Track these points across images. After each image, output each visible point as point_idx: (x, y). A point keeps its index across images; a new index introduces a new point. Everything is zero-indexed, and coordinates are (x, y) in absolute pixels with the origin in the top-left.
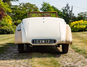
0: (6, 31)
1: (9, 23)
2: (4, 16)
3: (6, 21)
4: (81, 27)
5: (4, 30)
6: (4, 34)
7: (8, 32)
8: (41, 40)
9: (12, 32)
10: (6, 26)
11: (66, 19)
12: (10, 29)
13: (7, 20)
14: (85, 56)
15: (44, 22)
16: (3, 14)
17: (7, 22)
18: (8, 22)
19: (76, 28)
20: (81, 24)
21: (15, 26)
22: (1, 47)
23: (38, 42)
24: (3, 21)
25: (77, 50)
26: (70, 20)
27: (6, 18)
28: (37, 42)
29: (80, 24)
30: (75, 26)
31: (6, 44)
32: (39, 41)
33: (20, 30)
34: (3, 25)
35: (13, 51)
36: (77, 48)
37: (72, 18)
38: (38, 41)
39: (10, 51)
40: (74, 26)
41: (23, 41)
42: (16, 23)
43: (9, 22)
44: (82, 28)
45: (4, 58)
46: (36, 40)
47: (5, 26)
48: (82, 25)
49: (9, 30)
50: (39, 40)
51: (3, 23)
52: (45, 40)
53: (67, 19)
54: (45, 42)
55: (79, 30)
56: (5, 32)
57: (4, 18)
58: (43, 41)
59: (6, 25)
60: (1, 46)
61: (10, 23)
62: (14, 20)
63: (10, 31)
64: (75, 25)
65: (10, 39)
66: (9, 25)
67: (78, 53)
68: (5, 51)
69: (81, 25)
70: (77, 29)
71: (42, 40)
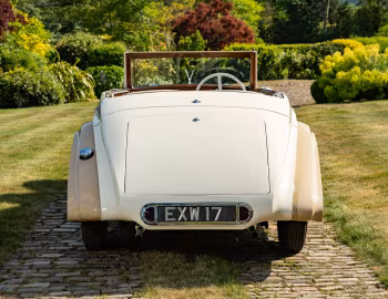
0: (23, 92)
1: (34, 53)
2: (14, 20)
3: (19, 43)
4: (368, 78)
5: (13, 89)
6: (15, 107)
7: (30, 96)
8: (182, 208)
9: (49, 96)
10: (21, 69)
11: (304, 18)
12: (41, 83)
13: (24, 36)
14: (376, 276)
15: (195, 120)
16: (6, 12)
17: (26, 47)
18: (32, 46)
19: (348, 84)
20: (370, 62)
21: (62, 65)
22: (6, 211)
23: (169, 217)
24: (6, 45)
25: (346, 232)
26: (321, 24)
27: (19, 29)
28: (167, 214)
29: (366, 63)
30: (341, 74)
31: (25, 191)
32: (176, 214)
33: (93, 154)
34: (5, 64)
35: (60, 235)
36: (344, 220)
37: (331, 11)
38: (169, 211)
39: (47, 234)
40: (335, 71)
41: (104, 209)
42: (67, 47)
43: (37, 47)
44: (373, 85)
45: (24, 283)
46: (162, 207)
47: (17, 70)
48: (374, 70)
49: (35, 86)
50: (176, 210)
51: (7, 53)
52: (202, 208)
53: (308, 18)
54: (202, 218)
55: (360, 91)
56: (16, 97)
57: (11, 29)
58: (195, 213)
59: (24, 63)
60: (6, 205)
61: (39, 51)
62: (60, 22)
63: (43, 93)
64: (341, 69)
65: (41, 149)
66: (34, 64)
67: (347, 250)
68: (25, 240)
69: (371, 68)
70: (350, 85)
71: (189, 207)
